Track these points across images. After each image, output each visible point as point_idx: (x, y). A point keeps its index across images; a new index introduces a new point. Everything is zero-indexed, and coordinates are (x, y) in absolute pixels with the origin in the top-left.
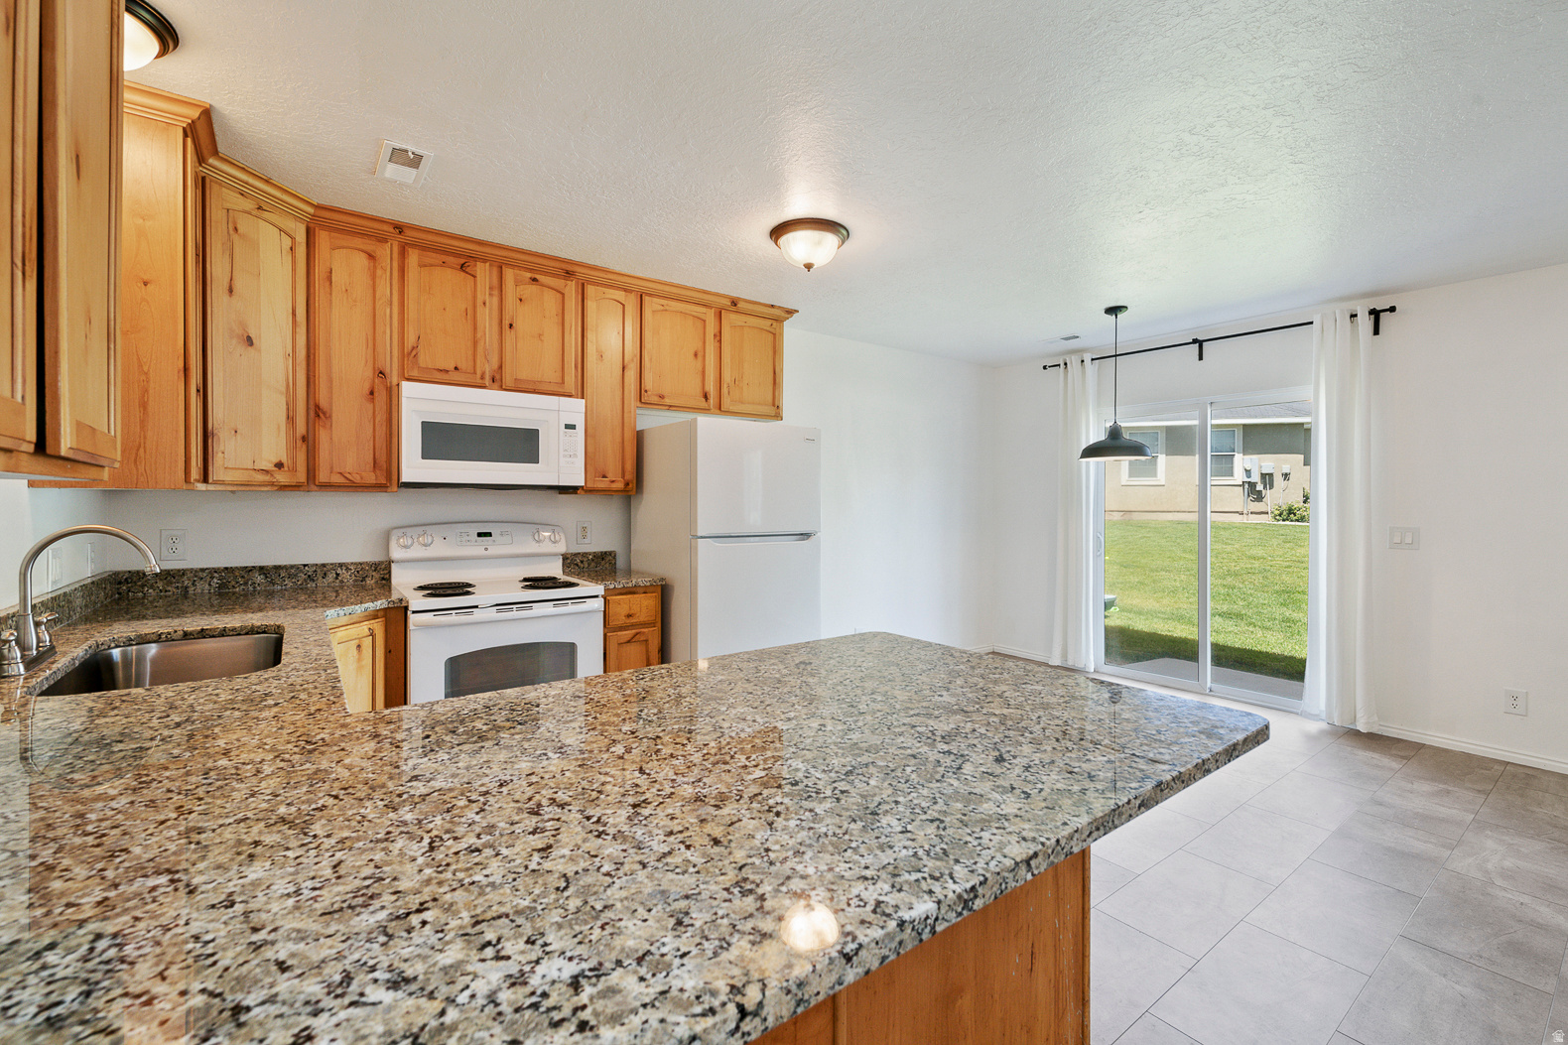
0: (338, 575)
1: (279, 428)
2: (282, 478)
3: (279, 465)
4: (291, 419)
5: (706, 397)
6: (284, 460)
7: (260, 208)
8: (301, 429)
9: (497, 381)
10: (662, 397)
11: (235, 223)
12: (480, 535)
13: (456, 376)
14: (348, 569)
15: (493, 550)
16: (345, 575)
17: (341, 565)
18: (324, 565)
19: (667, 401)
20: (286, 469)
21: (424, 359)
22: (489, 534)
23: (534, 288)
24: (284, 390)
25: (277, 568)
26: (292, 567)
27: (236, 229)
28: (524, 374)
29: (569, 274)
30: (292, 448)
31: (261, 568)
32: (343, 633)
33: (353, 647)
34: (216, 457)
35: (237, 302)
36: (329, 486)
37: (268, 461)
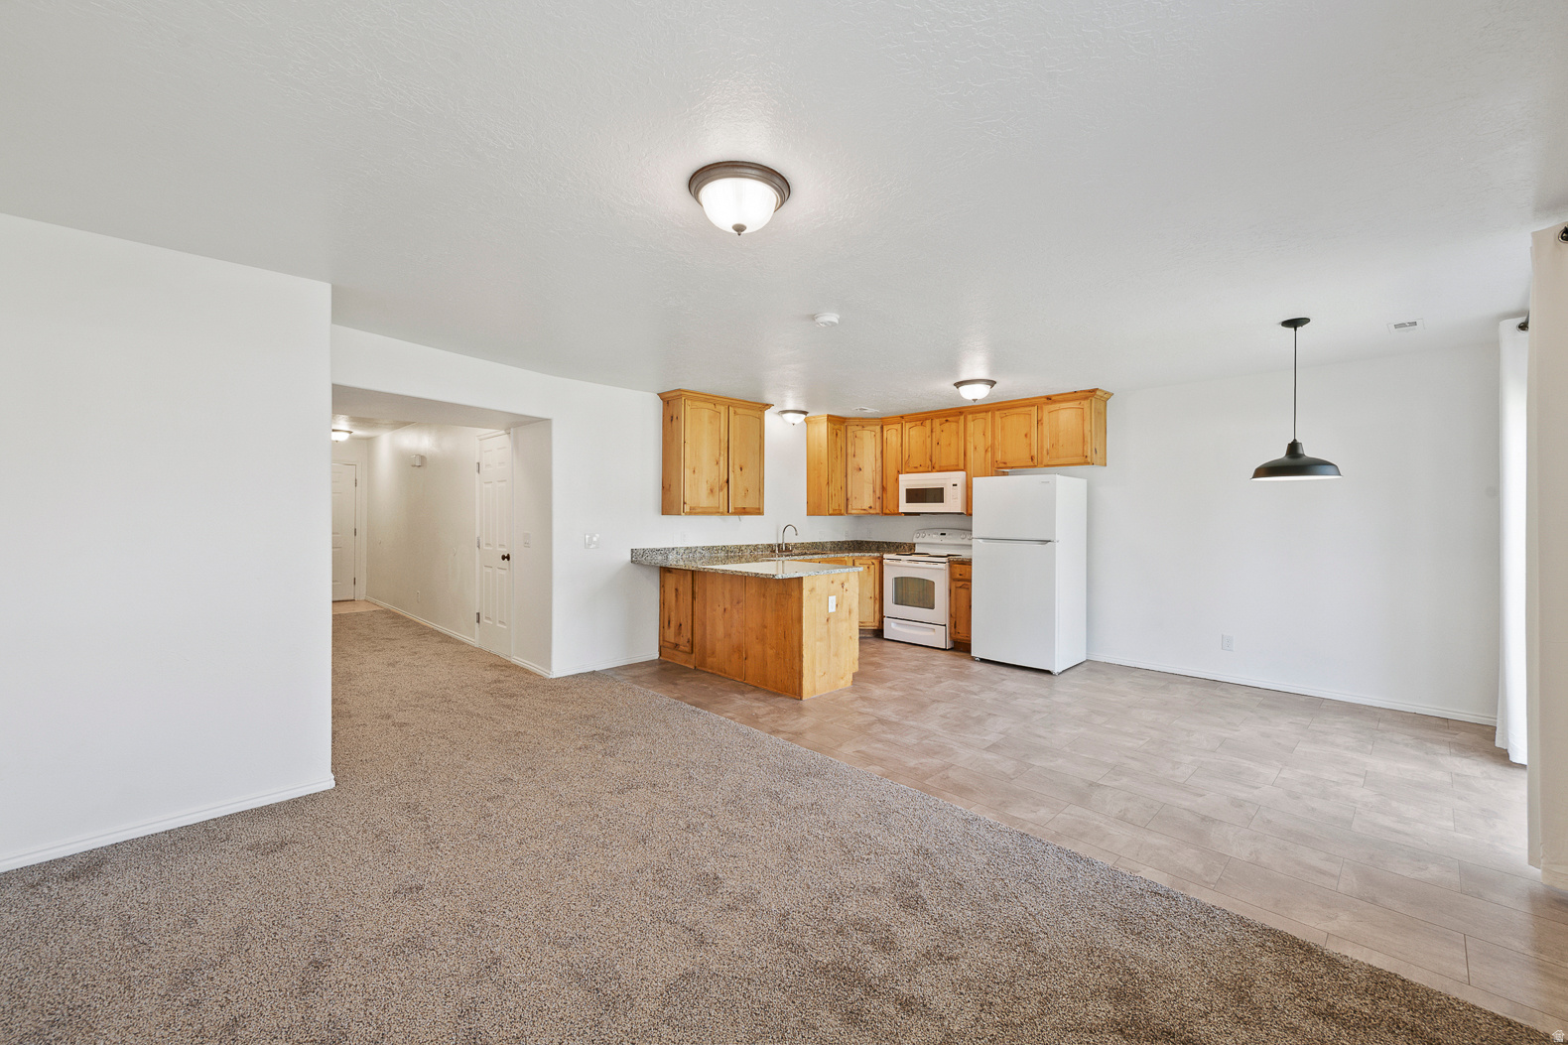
1: (870, 495)
2: (872, 511)
3: (871, 507)
4: (874, 491)
5: (1032, 459)
6: (872, 505)
7: (863, 427)
8: (878, 494)
9: (932, 469)
10: (1005, 463)
11: (856, 435)
12: (942, 534)
13: (921, 469)
15: (944, 541)
19: (1008, 465)
20: (873, 508)
21: (912, 464)
22: (945, 534)
23: (947, 424)
28: (944, 463)
29: (961, 413)
30: (875, 502)
32: (861, 561)
33: (866, 566)
34: (850, 506)
35: (857, 459)
36: (886, 514)
37: (866, 506)
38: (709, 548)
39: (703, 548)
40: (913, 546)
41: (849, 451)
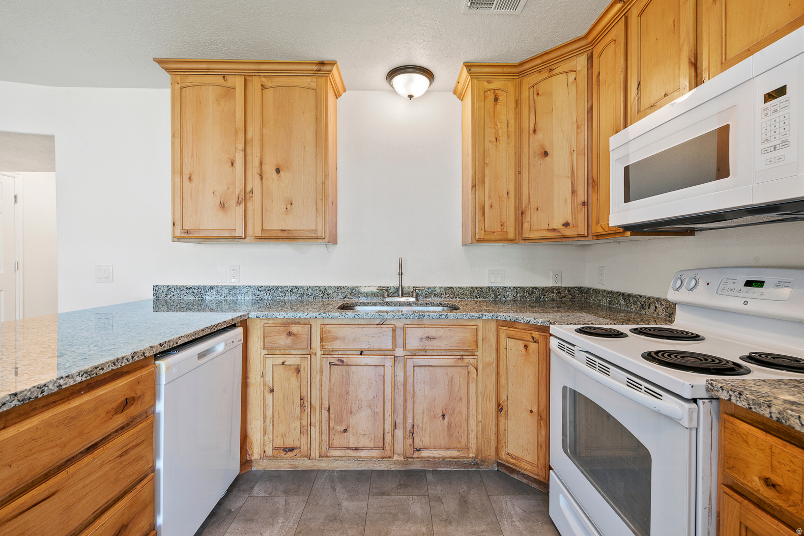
0: (656, 307)
1: (566, 201)
2: (568, 232)
3: (566, 225)
4: (574, 191)
6: (570, 221)
7: (551, 70)
8: (582, 198)
11: (537, 91)
12: (749, 283)
14: (661, 304)
15: (754, 307)
16: (660, 309)
17: (658, 300)
18: (649, 298)
20: (571, 226)
21: (643, 102)
22: (760, 284)
24: (570, 175)
25: (629, 295)
26: (635, 296)
27: (538, 94)
30: (576, 211)
31: (623, 294)
32: (511, 332)
33: (521, 344)
34: (526, 225)
35: (539, 135)
36: (598, 236)
37: (557, 223)
38: (269, 289)
39: (259, 288)
40: (670, 309)
41: (525, 124)
